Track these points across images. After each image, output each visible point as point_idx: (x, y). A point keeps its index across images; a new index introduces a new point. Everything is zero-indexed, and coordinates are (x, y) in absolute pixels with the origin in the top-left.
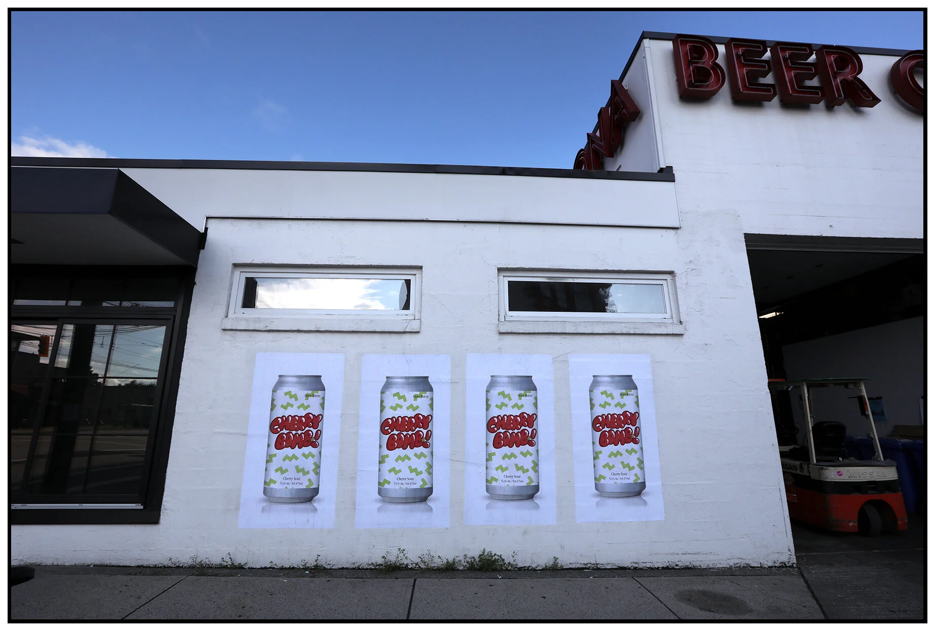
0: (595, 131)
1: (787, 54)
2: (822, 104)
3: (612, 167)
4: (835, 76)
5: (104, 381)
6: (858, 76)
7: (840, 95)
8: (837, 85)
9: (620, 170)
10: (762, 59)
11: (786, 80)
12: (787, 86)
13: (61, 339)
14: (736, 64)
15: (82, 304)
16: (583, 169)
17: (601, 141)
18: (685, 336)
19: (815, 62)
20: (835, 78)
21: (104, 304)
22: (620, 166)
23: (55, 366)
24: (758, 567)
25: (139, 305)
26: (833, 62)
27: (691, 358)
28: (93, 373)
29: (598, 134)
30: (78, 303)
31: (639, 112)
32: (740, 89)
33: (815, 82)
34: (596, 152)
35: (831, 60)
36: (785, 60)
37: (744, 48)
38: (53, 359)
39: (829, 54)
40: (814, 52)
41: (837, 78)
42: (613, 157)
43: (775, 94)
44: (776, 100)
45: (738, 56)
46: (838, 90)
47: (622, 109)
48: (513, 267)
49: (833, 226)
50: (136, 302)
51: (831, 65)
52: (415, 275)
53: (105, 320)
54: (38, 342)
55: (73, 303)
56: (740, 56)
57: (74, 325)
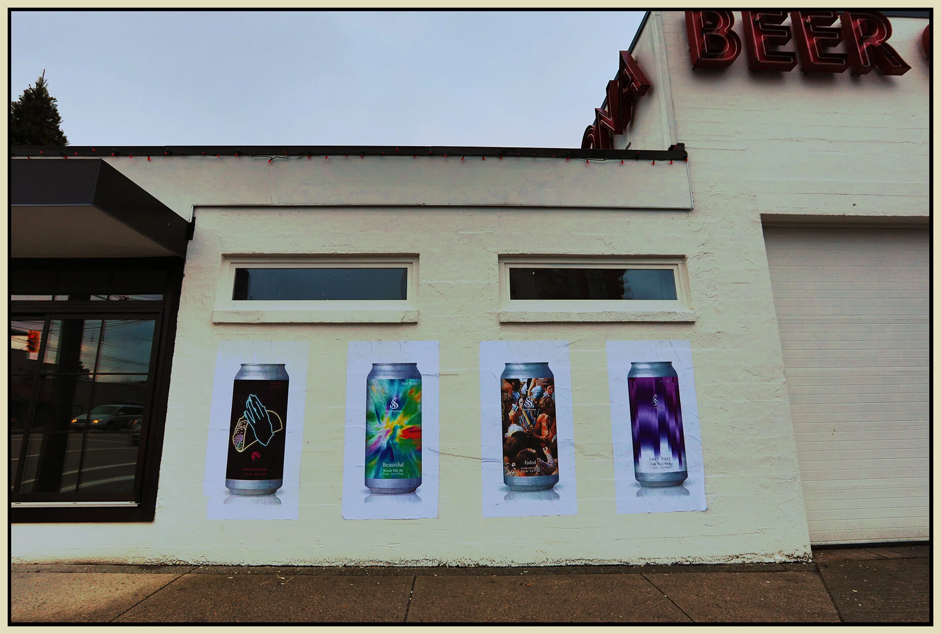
0: (603, 107)
1: (809, 20)
2: (847, 73)
3: (620, 145)
4: (861, 41)
5: (94, 377)
6: (887, 42)
7: (866, 63)
8: (863, 53)
9: (630, 149)
10: (781, 25)
11: (807, 48)
12: (809, 54)
13: (49, 334)
14: (754, 32)
15: (69, 298)
16: (591, 148)
17: (609, 117)
18: (697, 324)
19: (840, 27)
20: (861, 44)
21: (93, 298)
22: (630, 143)
23: (44, 362)
24: (773, 563)
25: (128, 298)
26: (860, 27)
27: (703, 346)
28: (84, 368)
29: (606, 109)
30: (65, 298)
31: (649, 85)
32: (757, 58)
33: (839, 49)
34: (604, 129)
35: (857, 23)
36: (807, 25)
37: (762, 14)
38: (42, 355)
39: (855, 18)
40: (839, 16)
41: (863, 44)
42: (623, 134)
43: (795, 64)
44: (796, 70)
45: (756, 23)
46: (864, 57)
47: (631, 83)
48: (515, 253)
49: (857, 204)
50: (125, 296)
51: (857, 30)
52: (412, 263)
53: (94, 315)
54: (26, 338)
55: (60, 298)
56: (757, 22)
57: (62, 320)
